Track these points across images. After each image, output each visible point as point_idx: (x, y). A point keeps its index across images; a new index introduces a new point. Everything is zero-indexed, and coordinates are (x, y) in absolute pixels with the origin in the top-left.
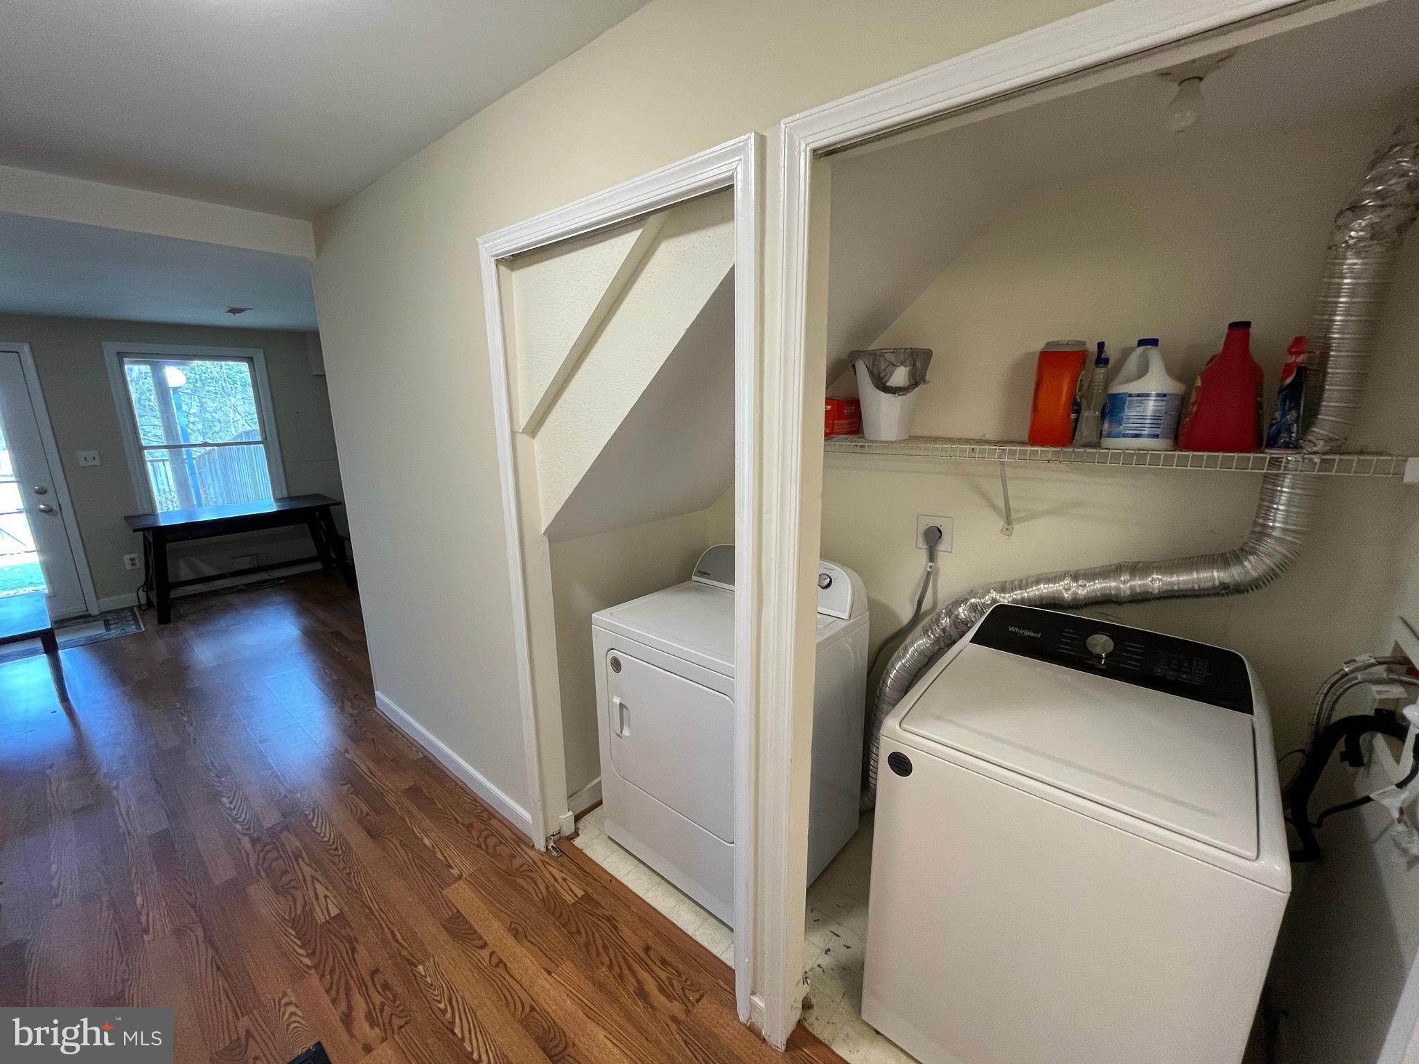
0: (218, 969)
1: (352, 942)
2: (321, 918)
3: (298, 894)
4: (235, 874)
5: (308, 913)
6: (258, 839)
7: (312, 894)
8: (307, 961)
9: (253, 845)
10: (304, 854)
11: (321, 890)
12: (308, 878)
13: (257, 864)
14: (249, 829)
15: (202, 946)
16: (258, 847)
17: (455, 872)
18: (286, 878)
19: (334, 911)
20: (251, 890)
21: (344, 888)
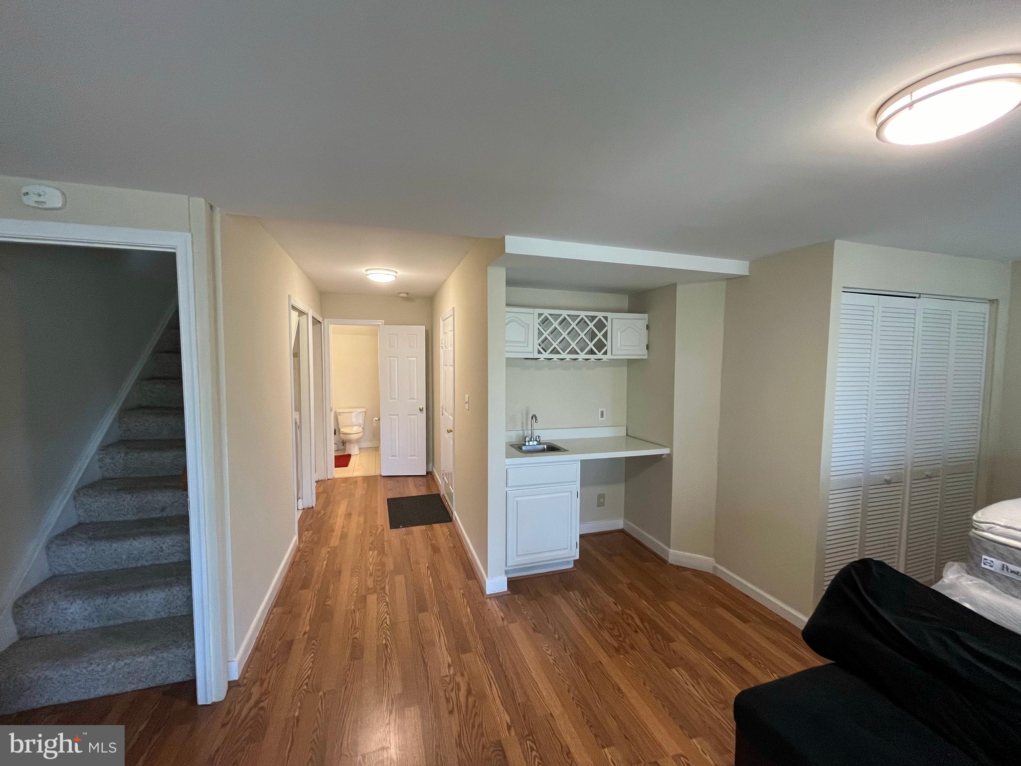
0: (408, 550)
1: (372, 543)
2: (376, 552)
3: (378, 561)
4: (395, 577)
5: (379, 554)
6: (382, 589)
7: (374, 559)
8: (385, 543)
9: (385, 586)
10: (369, 574)
11: (371, 560)
12: (372, 565)
13: (387, 577)
14: (384, 596)
15: (412, 556)
16: (383, 585)
17: (329, 549)
18: (379, 568)
19: (371, 552)
20: (392, 568)
21: (364, 558)
